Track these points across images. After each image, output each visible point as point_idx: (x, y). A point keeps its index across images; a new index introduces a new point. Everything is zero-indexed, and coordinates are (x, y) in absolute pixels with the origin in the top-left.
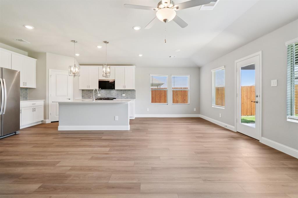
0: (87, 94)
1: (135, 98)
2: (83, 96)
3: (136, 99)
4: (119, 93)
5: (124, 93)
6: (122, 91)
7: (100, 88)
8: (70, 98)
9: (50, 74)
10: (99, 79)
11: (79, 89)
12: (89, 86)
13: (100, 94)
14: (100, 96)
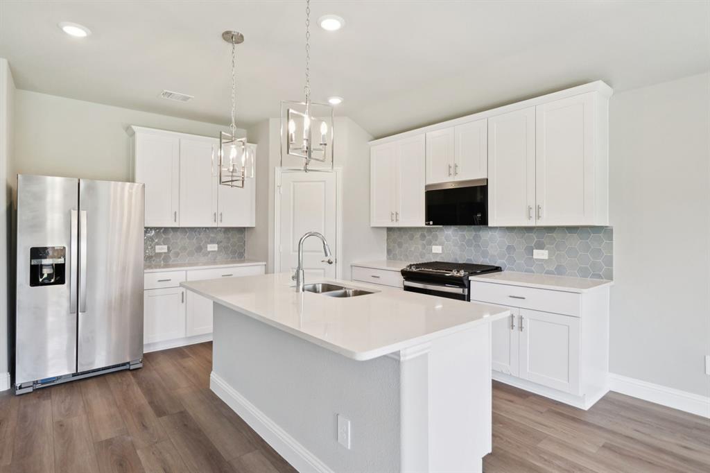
0: (400, 245)
1: (610, 278)
2: (389, 251)
3: (612, 283)
4: (518, 242)
5: (540, 246)
6: (534, 236)
7: (431, 223)
8: (333, 260)
9: (278, 183)
10: (428, 183)
11: (372, 226)
12: (397, 214)
13: (440, 245)
14: (441, 252)
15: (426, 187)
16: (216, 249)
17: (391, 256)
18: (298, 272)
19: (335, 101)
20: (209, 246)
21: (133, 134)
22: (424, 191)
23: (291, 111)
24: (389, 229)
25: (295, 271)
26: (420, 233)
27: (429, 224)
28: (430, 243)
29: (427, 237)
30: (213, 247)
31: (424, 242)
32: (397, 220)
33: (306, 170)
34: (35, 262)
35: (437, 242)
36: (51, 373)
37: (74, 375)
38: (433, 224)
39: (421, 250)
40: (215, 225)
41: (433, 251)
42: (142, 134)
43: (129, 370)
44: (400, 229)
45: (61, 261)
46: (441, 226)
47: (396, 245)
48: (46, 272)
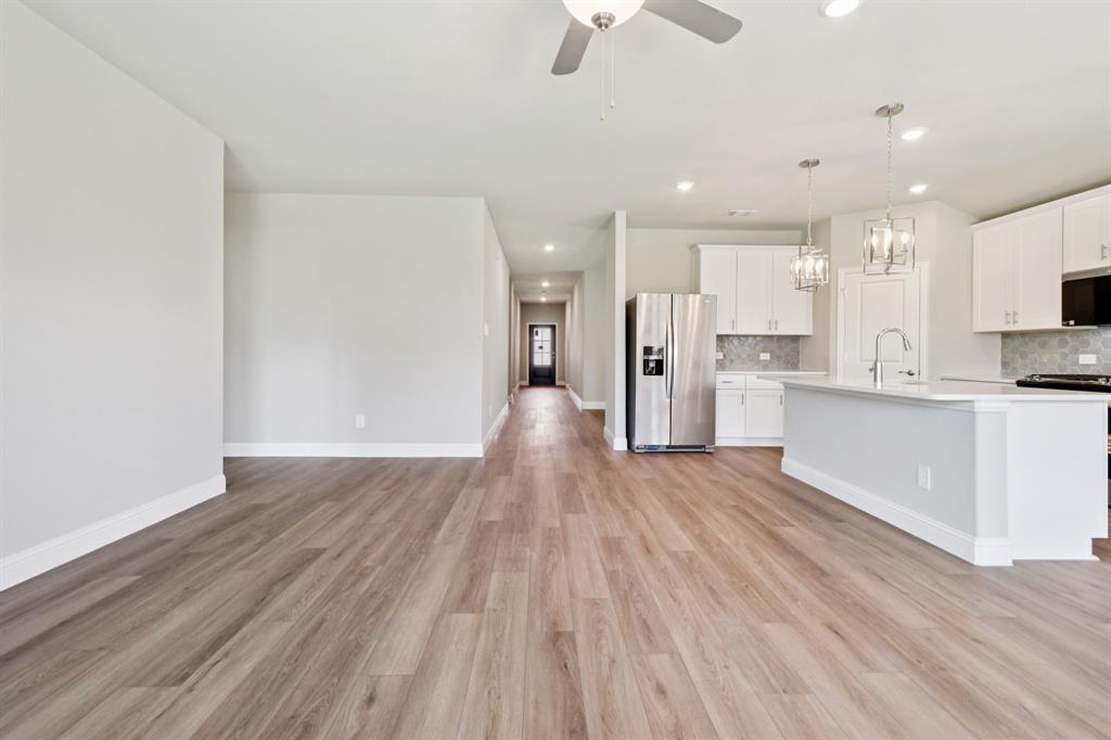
0: (1023, 355)
2: (1005, 364)
7: (1072, 322)
8: (915, 371)
9: (841, 285)
10: (1065, 272)
11: (975, 330)
12: (1015, 314)
13: (1093, 353)
14: (1094, 362)
15: (1063, 276)
16: (769, 358)
17: (1009, 371)
18: (876, 364)
19: (918, 189)
20: (762, 355)
21: (699, 250)
22: (1060, 282)
23: (874, 229)
24: (1006, 335)
25: (873, 363)
26: (1058, 339)
27: (1068, 325)
28: (1076, 351)
29: (1071, 344)
30: (765, 356)
31: (1066, 350)
32: (1015, 322)
33: (888, 274)
34: (646, 358)
35: (1089, 349)
36: (655, 442)
37: (668, 447)
38: (1076, 324)
39: (1059, 361)
40: (770, 333)
41: (1081, 362)
42: (706, 252)
43: (704, 452)
44: (1023, 334)
45: (660, 357)
46: (1095, 327)
47: (1018, 356)
48: (652, 365)
